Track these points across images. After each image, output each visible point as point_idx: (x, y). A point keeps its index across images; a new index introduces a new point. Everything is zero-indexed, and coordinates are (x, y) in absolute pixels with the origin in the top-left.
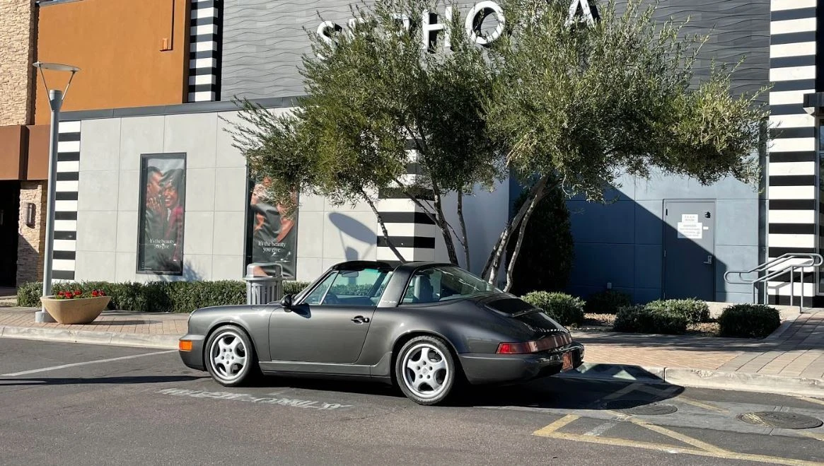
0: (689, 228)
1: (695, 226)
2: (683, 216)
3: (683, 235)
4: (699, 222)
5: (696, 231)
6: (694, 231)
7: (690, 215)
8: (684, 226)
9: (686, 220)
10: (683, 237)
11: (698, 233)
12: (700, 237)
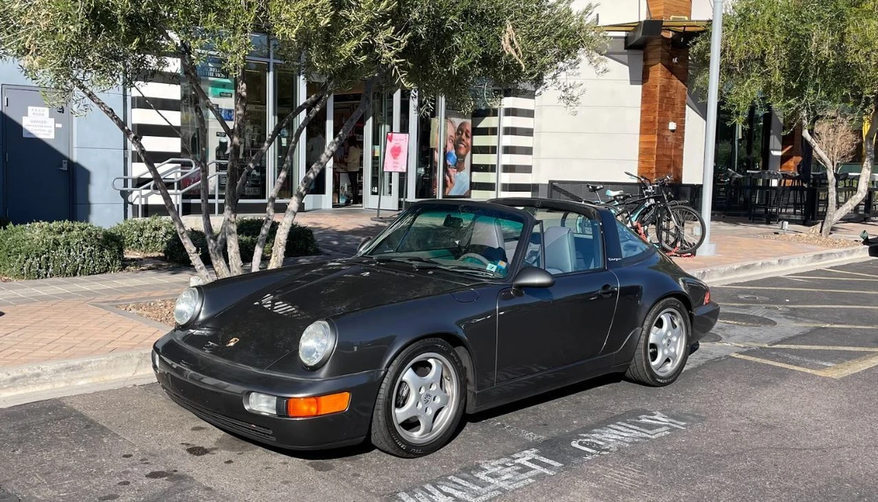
0: (38, 124)
1: (45, 122)
2: (30, 108)
3: (31, 134)
4: (50, 117)
5: (47, 129)
6: (44, 128)
7: (38, 108)
8: (32, 121)
9: (34, 114)
10: (30, 136)
11: (50, 131)
12: (52, 136)
